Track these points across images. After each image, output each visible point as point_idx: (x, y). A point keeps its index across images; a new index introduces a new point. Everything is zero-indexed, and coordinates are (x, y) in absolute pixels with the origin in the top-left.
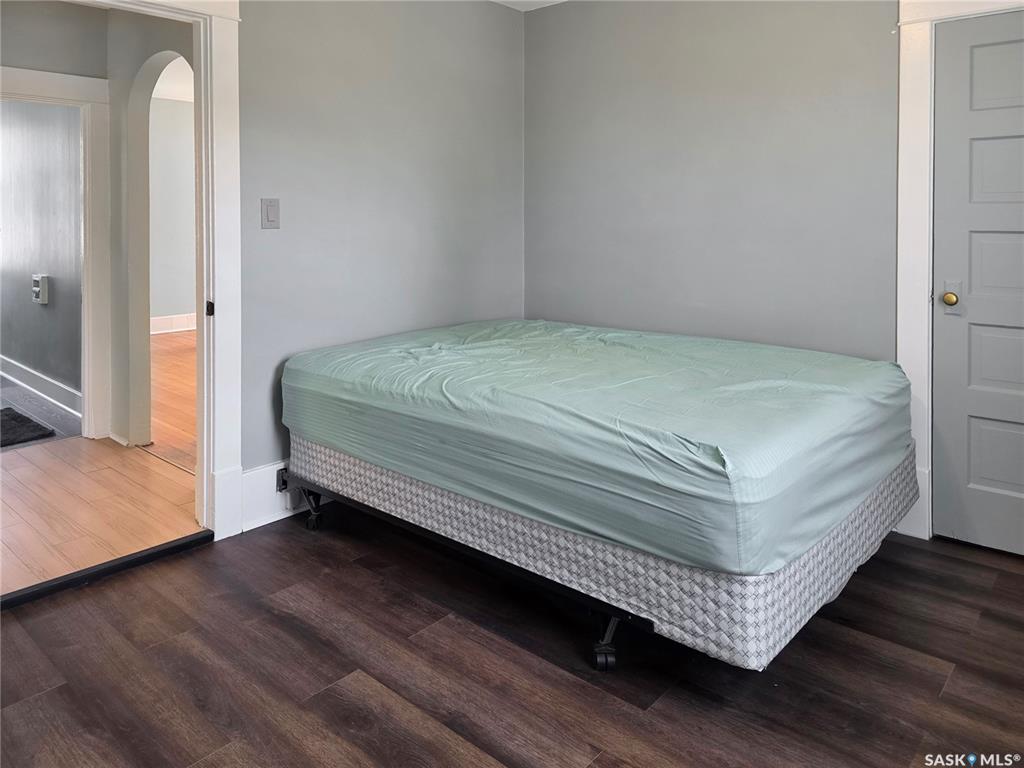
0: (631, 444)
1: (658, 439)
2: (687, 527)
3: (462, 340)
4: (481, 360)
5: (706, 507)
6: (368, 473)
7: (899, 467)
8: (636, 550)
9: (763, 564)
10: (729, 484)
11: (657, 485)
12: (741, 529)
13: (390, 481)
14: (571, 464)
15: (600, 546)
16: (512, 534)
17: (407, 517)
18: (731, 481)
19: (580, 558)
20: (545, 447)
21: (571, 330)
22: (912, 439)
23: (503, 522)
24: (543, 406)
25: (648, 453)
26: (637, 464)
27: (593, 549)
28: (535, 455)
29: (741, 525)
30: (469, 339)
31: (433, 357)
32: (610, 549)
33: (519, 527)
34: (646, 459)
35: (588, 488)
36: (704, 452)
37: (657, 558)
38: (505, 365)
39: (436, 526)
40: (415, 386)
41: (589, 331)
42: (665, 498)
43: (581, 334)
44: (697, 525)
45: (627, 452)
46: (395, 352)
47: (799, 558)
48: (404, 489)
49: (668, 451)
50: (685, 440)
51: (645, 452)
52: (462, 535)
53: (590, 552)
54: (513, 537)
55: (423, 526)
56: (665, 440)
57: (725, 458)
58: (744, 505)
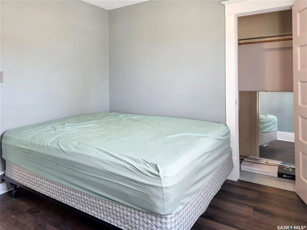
0: (126, 165)
1: (136, 161)
2: (145, 197)
3: (79, 121)
4: (81, 130)
5: (153, 189)
6: (32, 177)
7: (227, 159)
8: (127, 206)
9: (174, 210)
10: (161, 180)
11: (134, 181)
12: (165, 198)
13: (39, 180)
14: (104, 173)
15: (114, 205)
16: (83, 200)
17: (46, 193)
18: (161, 178)
19: (107, 209)
20: (95, 166)
21: (122, 116)
22: (231, 148)
23: (80, 195)
24: (95, 149)
25: (132, 168)
26: (128, 172)
27: (112, 206)
28: (91, 170)
29: (165, 196)
30: (82, 121)
31: (63, 129)
32: (118, 206)
33: (85, 197)
34: (131, 170)
35: (110, 182)
36: (152, 166)
37: (135, 209)
38: (90, 131)
39: (56, 197)
40: (50, 142)
41: (128, 116)
42: (137, 186)
43: (125, 117)
44: (148, 196)
45: (124, 168)
46: (48, 128)
47: (189, 202)
48: (45, 183)
49: (139, 167)
50: (146, 161)
51: (131, 167)
52: (65, 200)
53: (111, 207)
54: (83, 201)
55: (51, 197)
56: (139, 162)
57: (159, 169)
58: (166, 188)
